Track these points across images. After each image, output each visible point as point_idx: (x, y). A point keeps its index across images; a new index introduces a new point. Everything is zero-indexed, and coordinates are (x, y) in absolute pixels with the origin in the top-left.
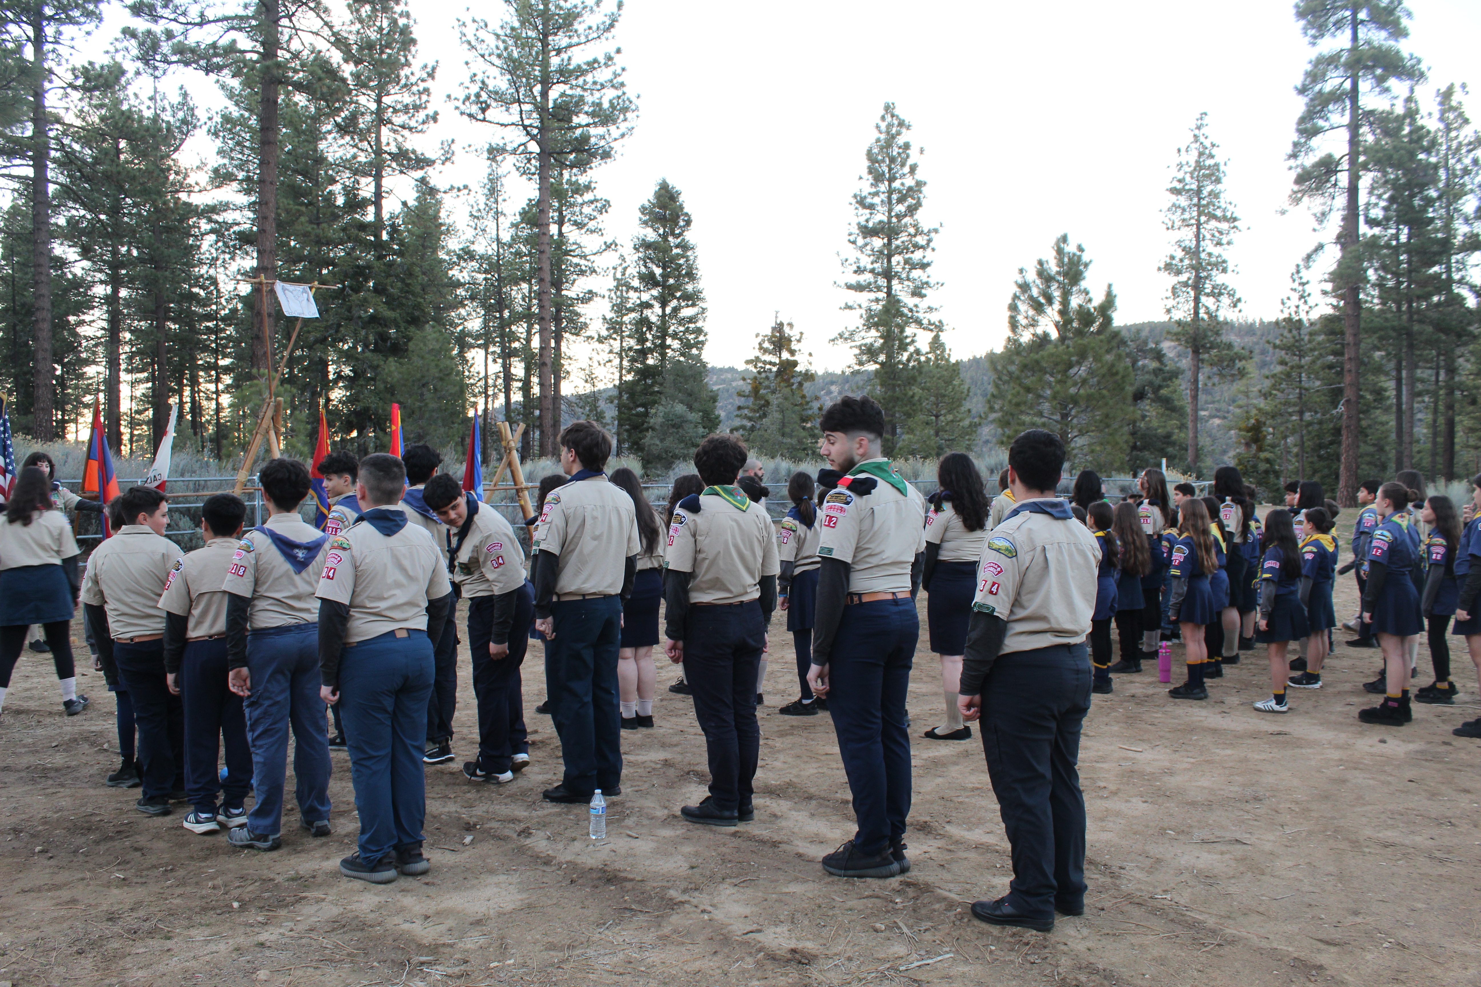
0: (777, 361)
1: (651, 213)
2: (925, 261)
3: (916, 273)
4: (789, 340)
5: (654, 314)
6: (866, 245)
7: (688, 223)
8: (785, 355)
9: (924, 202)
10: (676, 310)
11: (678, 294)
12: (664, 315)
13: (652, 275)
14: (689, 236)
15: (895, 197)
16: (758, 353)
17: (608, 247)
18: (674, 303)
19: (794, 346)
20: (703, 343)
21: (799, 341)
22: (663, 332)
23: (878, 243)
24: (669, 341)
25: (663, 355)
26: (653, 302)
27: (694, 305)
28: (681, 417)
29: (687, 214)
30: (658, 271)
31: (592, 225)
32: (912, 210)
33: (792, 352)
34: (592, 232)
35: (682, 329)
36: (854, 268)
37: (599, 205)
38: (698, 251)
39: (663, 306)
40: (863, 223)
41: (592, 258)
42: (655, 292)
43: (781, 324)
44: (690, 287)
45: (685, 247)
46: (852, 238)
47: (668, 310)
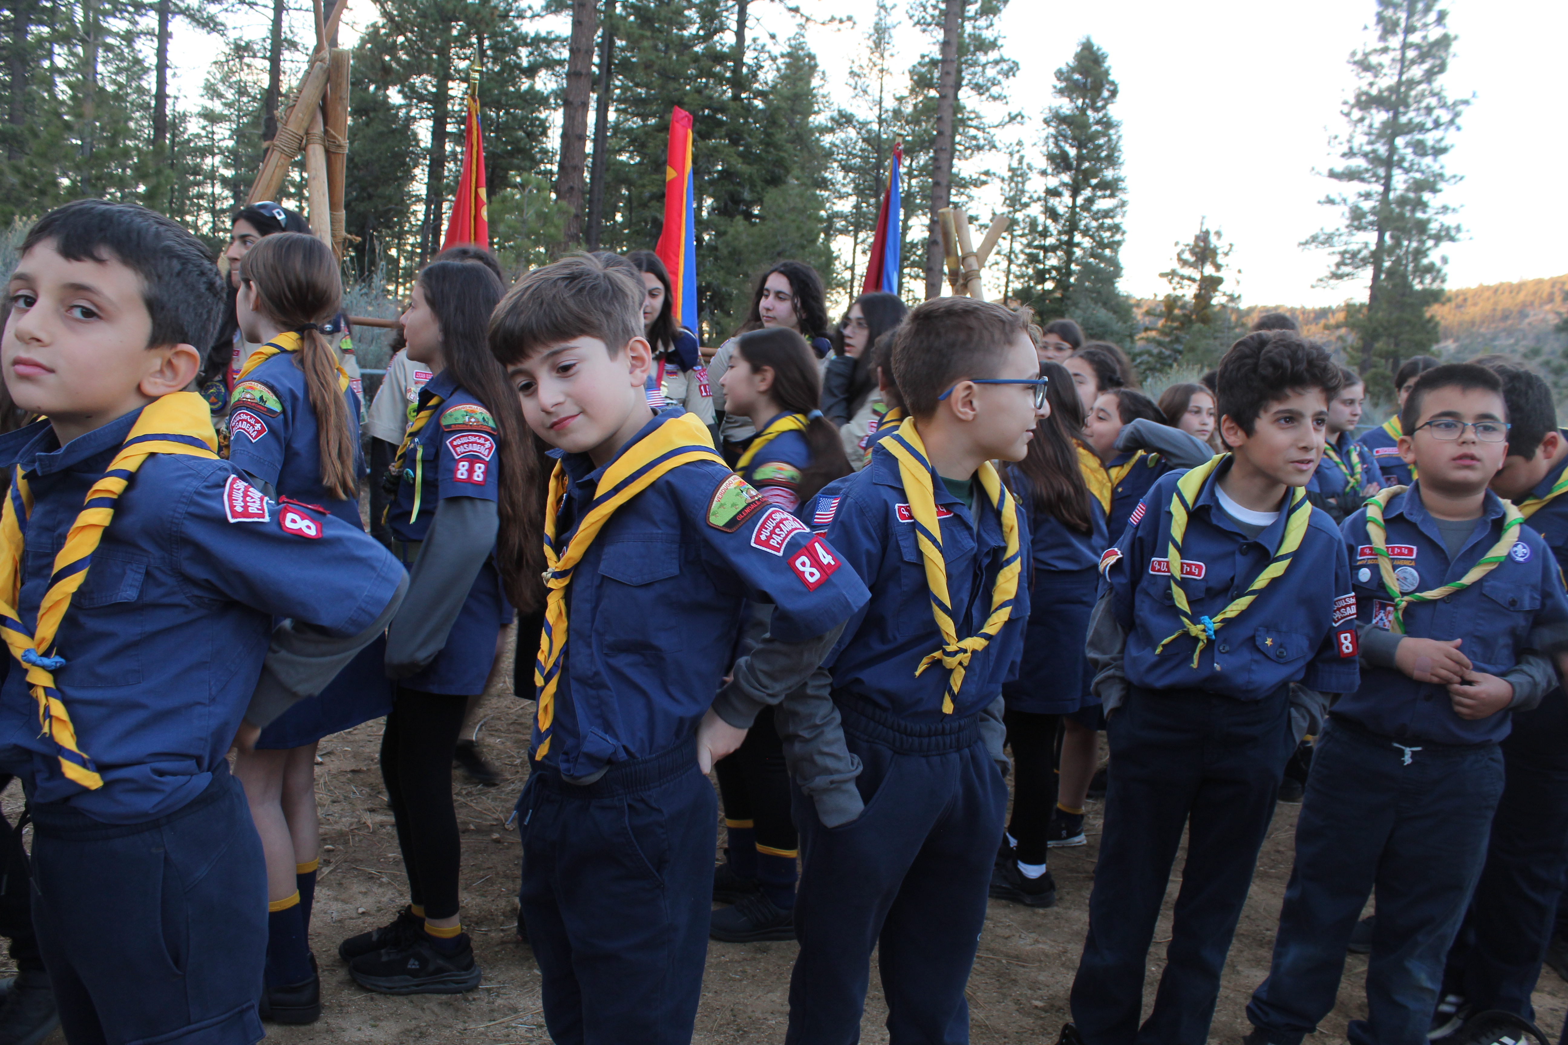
0: (1198, 276)
1: (1068, 79)
2: (1443, 144)
3: (1428, 160)
4: (1214, 252)
5: (1063, 204)
6: (1362, 120)
7: (1114, 93)
8: (1209, 270)
9: (1451, 63)
10: (1090, 201)
11: (1094, 181)
12: (1074, 206)
13: (1064, 155)
14: (1114, 111)
15: (1411, 54)
16: (1176, 266)
17: (1012, 119)
18: (1087, 193)
19: (1220, 259)
20: (1119, 243)
21: (1226, 254)
22: (1072, 226)
23: (1379, 117)
24: (1078, 238)
25: (1069, 254)
26: (1060, 189)
27: (1112, 196)
28: (1104, 325)
29: (1112, 83)
30: (1072, 152)
31: (995, 91)
32: (1429, 76)
33: (1218, 267)
34: (995, 98)
35: (1094, 224)
36: (1345, 148)
37: (1005, 66)
38: (1122, 130)
39: (1074, 195)
40: (1365, 88)
41: (992, 131)
42: (1066, 178)
43: (1207, 233)
44: (1109, 174)
45: (1107, 124)
46: (1346, 109)
47: (1080, 201)
